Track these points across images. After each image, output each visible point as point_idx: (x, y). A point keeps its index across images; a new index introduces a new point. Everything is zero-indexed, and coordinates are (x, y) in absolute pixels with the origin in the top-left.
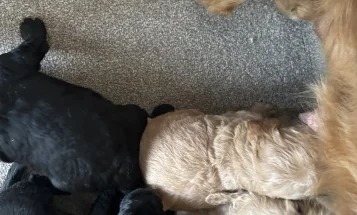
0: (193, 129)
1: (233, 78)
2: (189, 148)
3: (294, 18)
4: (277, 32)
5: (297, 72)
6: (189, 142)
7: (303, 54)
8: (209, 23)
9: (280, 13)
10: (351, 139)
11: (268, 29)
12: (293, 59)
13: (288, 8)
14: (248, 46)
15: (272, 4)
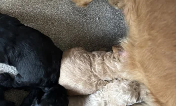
0: (84, 57)
1: (90, 36)
2: (82, 65)
3: (116, 8)
4: (109, 15)
5: (119, 33)
6: (82, 61)
7: (121, 25)
8: (77, 11)
9: (111, 6)
10: (139, 62)
11: (105, 13)
12: (117, 27)
13: (114, 4)
14: (96, 21)
15: (107, 2)
